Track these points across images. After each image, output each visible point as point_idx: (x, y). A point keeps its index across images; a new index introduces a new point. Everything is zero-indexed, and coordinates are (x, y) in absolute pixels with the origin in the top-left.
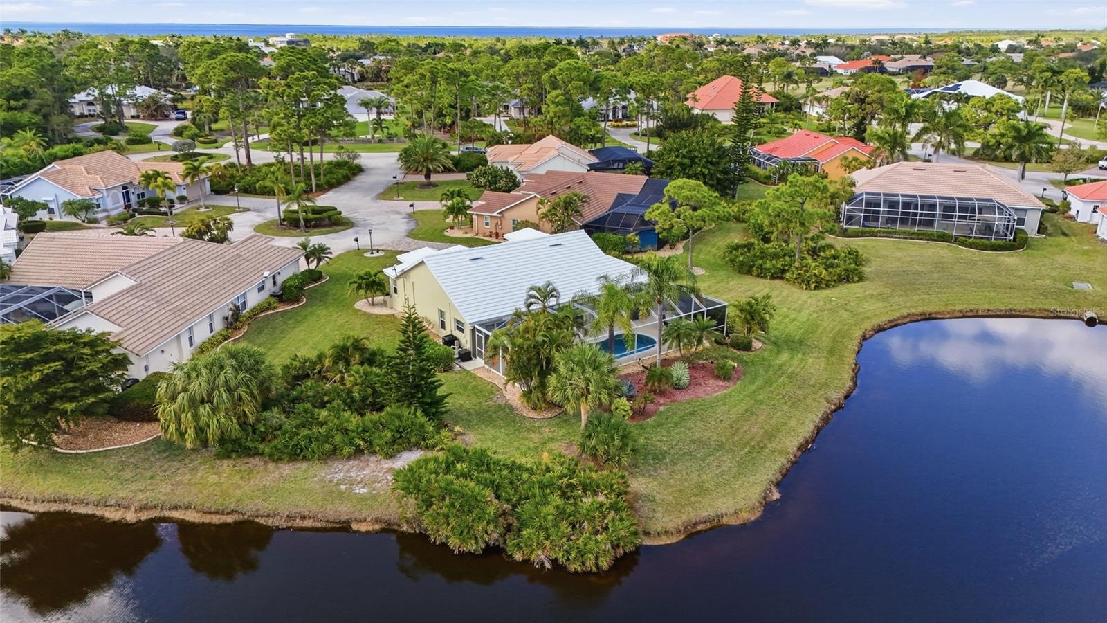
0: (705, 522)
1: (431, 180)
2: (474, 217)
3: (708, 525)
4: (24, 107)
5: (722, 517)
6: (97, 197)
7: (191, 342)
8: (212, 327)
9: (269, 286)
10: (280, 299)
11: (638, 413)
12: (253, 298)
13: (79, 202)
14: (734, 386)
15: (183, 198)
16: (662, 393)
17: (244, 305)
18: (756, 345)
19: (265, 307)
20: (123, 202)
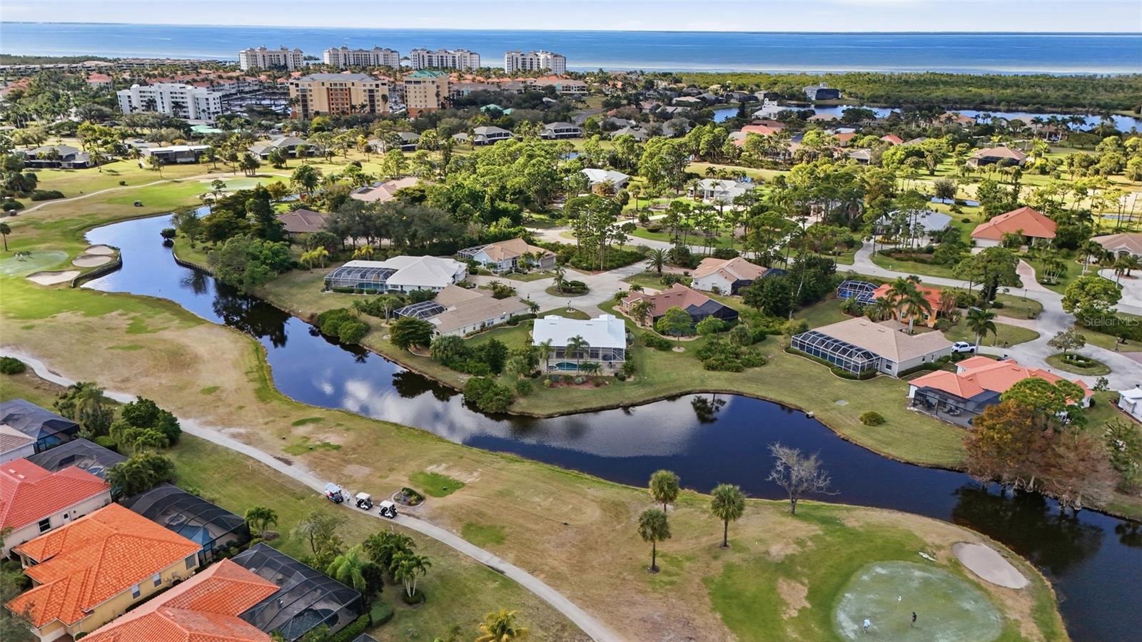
0: (527, 413)
6: (498, 261)
7: (464, 332)
8: (474, 328)
9: (507, 318)
10: (508, 323)
11: (552, 386)
12: (497, 321)
13: (492, 264)
14: (596, 388)
15: (538, 266)
16: (569, 384)
17: (492, 323)
18: (628, 380)
19: (501, 325)
20: (511, 265)
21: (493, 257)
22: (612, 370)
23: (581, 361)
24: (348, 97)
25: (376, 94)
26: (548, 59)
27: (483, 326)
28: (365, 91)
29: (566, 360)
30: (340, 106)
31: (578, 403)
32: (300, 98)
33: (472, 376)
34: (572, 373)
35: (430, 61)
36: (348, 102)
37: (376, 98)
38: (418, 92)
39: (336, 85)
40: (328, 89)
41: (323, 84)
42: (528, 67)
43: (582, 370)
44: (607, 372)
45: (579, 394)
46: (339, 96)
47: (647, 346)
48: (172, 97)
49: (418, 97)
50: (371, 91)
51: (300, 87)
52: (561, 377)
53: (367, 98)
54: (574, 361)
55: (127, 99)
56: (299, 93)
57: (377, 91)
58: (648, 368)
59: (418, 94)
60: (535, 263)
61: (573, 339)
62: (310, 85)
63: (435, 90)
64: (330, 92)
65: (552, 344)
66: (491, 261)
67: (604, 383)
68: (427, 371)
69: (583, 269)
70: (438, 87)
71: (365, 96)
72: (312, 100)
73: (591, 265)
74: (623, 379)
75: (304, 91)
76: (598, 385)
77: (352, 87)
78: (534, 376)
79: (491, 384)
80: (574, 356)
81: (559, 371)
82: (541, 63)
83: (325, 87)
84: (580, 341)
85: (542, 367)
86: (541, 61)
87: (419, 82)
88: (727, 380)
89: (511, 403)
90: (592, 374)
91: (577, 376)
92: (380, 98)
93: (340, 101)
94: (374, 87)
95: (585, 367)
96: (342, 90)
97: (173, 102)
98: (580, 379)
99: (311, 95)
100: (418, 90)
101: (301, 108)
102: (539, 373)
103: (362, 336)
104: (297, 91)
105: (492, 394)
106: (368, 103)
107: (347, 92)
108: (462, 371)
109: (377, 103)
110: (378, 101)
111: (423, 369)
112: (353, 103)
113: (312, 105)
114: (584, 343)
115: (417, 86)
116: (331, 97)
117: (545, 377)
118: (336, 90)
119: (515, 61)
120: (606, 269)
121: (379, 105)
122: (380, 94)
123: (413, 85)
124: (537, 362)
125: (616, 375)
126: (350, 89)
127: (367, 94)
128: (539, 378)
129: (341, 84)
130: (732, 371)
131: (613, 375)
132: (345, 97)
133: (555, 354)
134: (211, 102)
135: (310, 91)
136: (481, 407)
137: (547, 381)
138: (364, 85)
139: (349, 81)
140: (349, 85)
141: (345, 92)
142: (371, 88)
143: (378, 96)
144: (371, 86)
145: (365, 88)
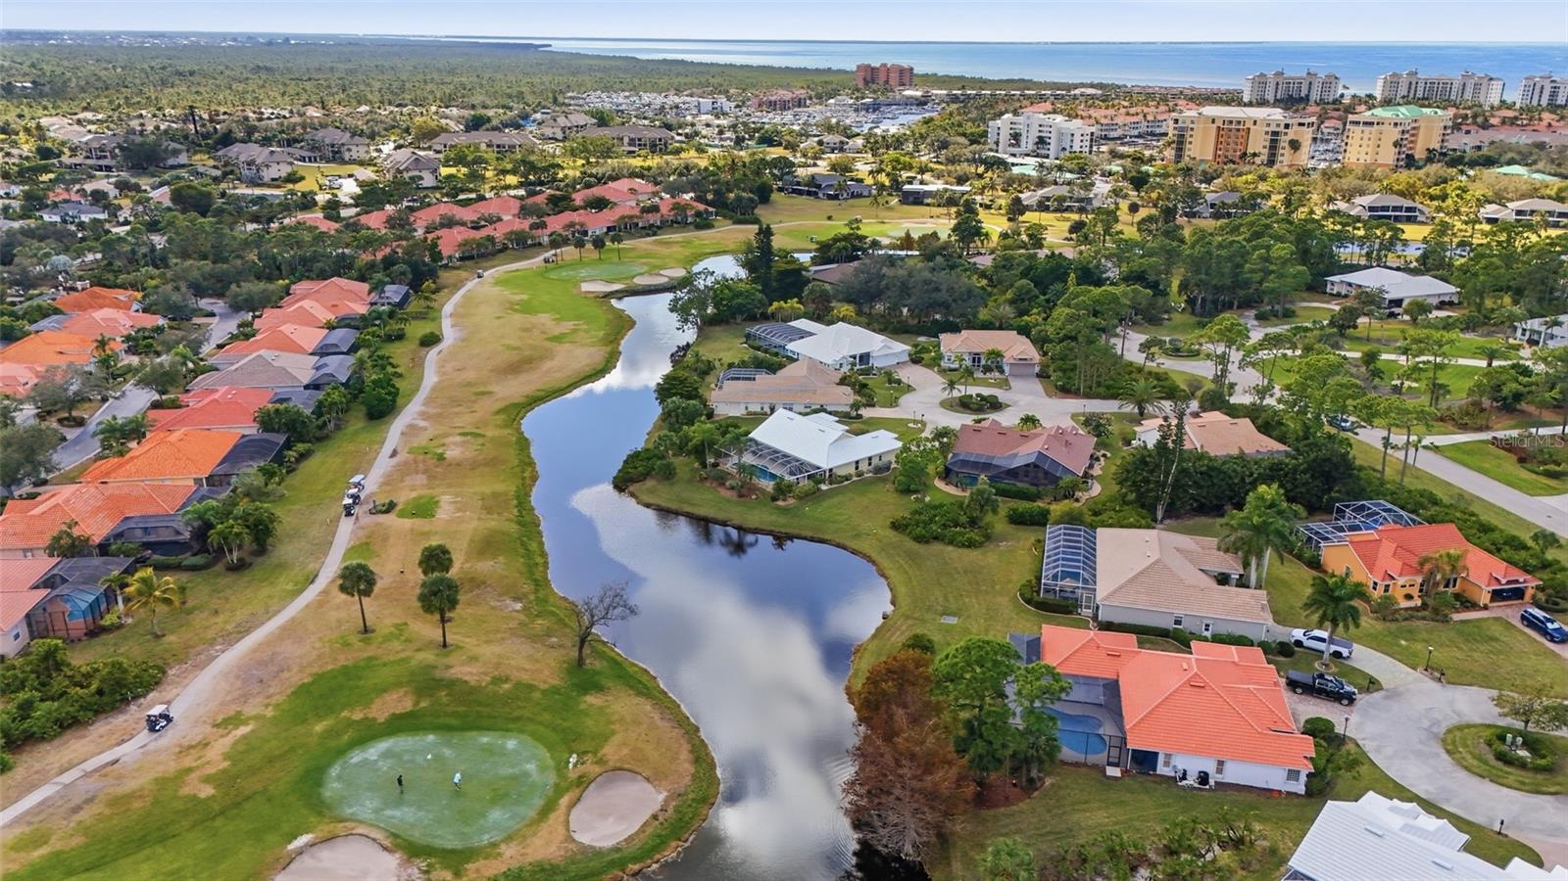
24: (1244, 140)
25: (1282, 138)
28: (1268, 133)
30: (1231, 152)
35: (1554, 94)
36: (1243, 147)
37: (1281, 145)
38: (1365, 140)
39: (1231, 122)
40: (1218, 128)
41: (1213, 121)
46: (1233, 138)
48: (1040, 132)
49: (1364, 146)
50: (1275, 133)
51: (1180, 124)
53: (1267, 144)
55: (996, 131)
56: (1176, 132)
57: (1286, 134)
59: (1365, 142)
62: (1192, 122)
63: (1396, 138)
64: (1221, 133)
70: (1404, 132)
71: (1266, 140)
72: (1190, 143)
75: (1182, 129)
77: (1252, 127)
83: (1215, 126)
87: (1371, 124)
92: (1286, 145)
93: (1232, 145)
94: (1281, 129)
96: (1238, 130)
97: (1038, 137)
99: (1192, 136)
100: (1366, 136)
101: (1173, 152)
104: (1175, 128)
106: (1267, 150)
107: (1245, 134)
109: (1280, 151)
110: (1284, 148)
112: (1248, 150)
113: (1190, 150)
115: (1367, 129)
116: (1220, 140)
118: (1230, 130)
121: (1283, 155)
122: (1288, 138)
123: (1361, 127)
126: (1248, 129)
127: (1270, 137)
129: (1239, 123)
132: (1240, 140)
134: (1077, 138)
135: (1192, 129)
138: (1268, 125)
139: (1250, 118)
140: (1249, 124)
141: (1241, 133)
142: (1277, 129)
143: (1284, 142)
144: (1278, 125)
145: (1267, 129)
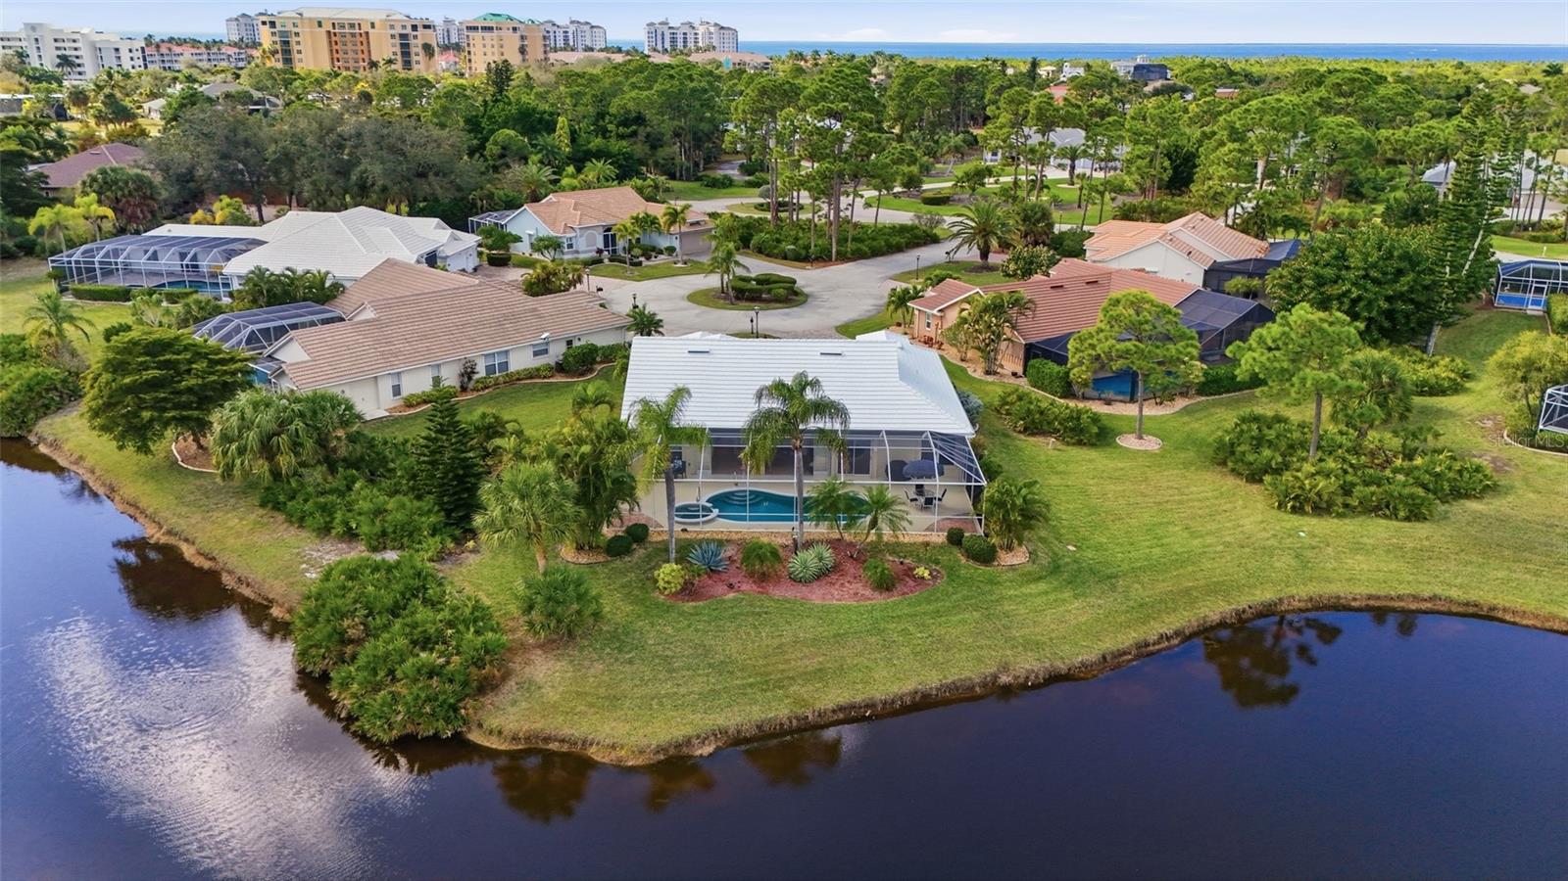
0: (563, 741)
1: (989, 260)
2: (916, 312)
3: (565, 748)
4: (634, 134)
5: (591, 744)
6: (568, 235)
7: (397, 391)
8: (437, 380)
9: (557, 351)
10: (560, 368)
11: (689, 591)
12: (521, 361)
13: (549, 239)
14: (880, 600)
15: (671, 250)
16: (763, 579)
17: (504, 366)
18: (1007, 559)
19: (532, 374)
20: (601, 246)
21: (552, 225)
22: (933, 518)
23: (813, 486)
24: (365, 48)
25: (412, 42)
26: (710, 33)
27: (468, 373)
28: (393, 36)
29: (749, 482)
30: (351, 62)
31: (809, 676)
32: (278, 47)
33: (357, 553)
34: (773, 531)
36: (365, 56)
37: (413, 50)
38: (489, 47)
39: (342, 26)
40: (329, 32)
41: (320, 24)
42: (680, 45)
43: (819, 519)
44: (920, 528)
45: (808, 628)
46: (350, 47)
47: (1026, 430)
48: (58, 48)
50: (403, 36)
51: (279, 28)
52: (729, 551)
53: (398, 49)
54: (784, 486)
56: (277, 39)
57: (415, 37)
58: (1064, 508)
59: (489, 50)
60: (663, 243)
61: (779, 389)
62: (295, 25)
63: (518, 44)
64: (334, 39)
65: (690, 416)
66: (546, 231)
67: (909, 572)
68: (190, 533)
69: (785, 258)
70: (523, 38)
71: (394, 45)
72: (299, 52)
73: (807, 247)
74: (985, 556)
75: (283, 34)
76: (885, 585)
77: (371, 31)
78: (617, 548)
79: (419, 588)
80: (780, 462)
81: (721, 526)
82: (700, 40)
83: (323, 30)
84: (810, 395)
85: (651, 506)
86: (700, 37)
87: (490, 29)
88: (1396, 550)
89: (486, 687)
90: (860, 533)
91: (796, 547)
92: (420, 50)
93: (351, 55)
94: (408, 30)
95: (831, 506)
96: (353, 35)
97: (58, 56)
98: (808, 560)
99: (298, 43)
100: (488, 42)
101: (281, 65)
102: (638, 534)
103: (46, 410)
104: (273, 34)
105: (402, 642)
106: (399, 57)
107: (363, 39)
108: (325, 531)
109: (414, 58)
110: (417, 54)
111: (181, 525)
112: (374, 59)
113: (301, 61)
114: (823, 408)
115: (487, 35)
116: (335, 47)
117: (662, 552)
118: (344, 36)
119: (659, 37)
120: (843, 258)
121: (418, 62)
122: (420, 42)
123: (480, 34)
124: (625, 489)
125: (955, 538)
126: (367, 33)
127: (397, 41)
128: (640, 552)
129: (352, 26)
130: (1394, 516)
131: (939, 538)
132: (360, 48)
133: (704, 456)
134: (125, 55)
135: (297, 34)
136: (348, 702)
137: (668, 572)
138: (392, 27)
139: (367, 21)
140: (366, 28)
141: (359, 39)
142: (404, 32)
143: (416, 46)
144: (404, 27)
145: (393, 32)
